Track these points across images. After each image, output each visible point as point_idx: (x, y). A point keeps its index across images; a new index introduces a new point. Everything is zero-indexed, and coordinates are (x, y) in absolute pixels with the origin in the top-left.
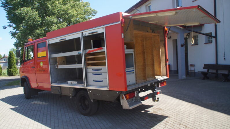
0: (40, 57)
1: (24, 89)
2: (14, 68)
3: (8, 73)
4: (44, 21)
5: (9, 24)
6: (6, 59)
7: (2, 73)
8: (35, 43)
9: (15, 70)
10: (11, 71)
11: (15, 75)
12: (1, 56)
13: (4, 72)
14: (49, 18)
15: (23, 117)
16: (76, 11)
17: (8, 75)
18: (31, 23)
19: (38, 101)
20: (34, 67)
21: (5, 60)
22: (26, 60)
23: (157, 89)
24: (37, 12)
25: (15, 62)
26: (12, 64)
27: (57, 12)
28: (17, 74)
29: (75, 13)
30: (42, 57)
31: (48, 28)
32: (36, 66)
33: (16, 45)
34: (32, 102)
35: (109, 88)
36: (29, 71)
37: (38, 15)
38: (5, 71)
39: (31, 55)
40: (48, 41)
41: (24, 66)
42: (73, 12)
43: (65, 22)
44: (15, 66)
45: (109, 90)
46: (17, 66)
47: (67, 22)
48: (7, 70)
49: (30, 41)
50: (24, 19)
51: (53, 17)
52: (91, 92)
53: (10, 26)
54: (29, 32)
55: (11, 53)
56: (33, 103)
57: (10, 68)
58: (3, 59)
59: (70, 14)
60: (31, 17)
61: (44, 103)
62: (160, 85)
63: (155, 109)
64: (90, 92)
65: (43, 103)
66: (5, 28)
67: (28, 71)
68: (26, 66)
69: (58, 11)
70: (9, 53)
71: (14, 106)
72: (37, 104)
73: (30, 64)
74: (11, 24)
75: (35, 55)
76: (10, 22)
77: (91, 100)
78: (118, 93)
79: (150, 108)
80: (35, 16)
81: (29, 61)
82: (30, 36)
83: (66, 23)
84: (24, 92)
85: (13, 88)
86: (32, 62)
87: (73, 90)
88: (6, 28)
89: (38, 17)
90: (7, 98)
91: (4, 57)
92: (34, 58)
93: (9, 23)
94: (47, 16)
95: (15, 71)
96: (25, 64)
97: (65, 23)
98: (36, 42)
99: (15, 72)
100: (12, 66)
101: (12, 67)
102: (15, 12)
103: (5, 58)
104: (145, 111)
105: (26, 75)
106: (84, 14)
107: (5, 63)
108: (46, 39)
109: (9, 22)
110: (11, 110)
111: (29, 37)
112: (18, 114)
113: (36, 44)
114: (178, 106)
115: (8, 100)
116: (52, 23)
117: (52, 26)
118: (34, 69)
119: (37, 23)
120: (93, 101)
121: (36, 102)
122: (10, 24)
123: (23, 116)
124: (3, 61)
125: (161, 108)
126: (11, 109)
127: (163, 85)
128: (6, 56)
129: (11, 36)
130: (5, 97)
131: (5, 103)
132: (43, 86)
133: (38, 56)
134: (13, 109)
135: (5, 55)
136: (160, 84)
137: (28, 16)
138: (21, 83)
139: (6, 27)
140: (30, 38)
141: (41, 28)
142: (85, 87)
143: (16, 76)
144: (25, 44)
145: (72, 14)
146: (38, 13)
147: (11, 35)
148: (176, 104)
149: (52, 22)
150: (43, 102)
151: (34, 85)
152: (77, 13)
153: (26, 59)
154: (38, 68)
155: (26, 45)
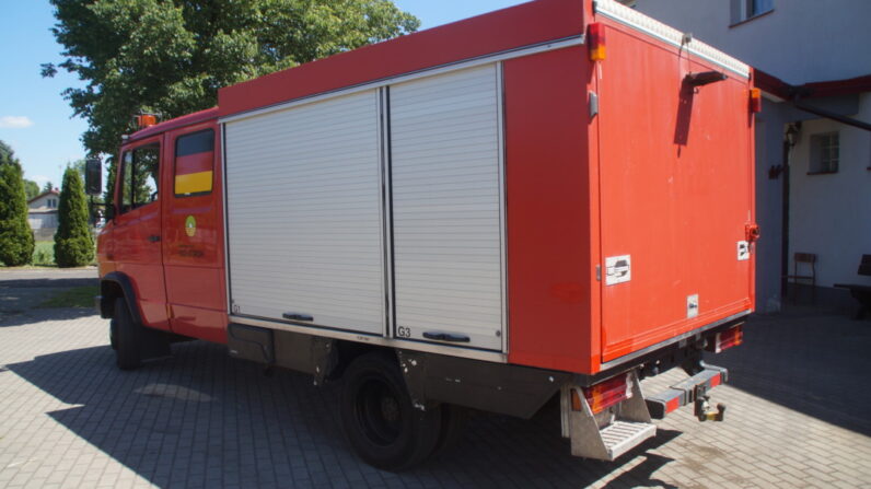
0: (182, 196)
1: (114, 328)
2: (81, 238)
3: (55, 256)
4: (207, 51)
5: (64, 60)
6: (54, 201)
7: (36, 252)
8: (167, 134)
9: (84, 244)
10: (67, 246)
11: (83, 265)
12: (38, 189)
13: (43, 252)
14: (225, 38)
15: (103, 458)
16: (337, 15)
17: (55, 261)
18: (153, 55)
19: (168, 383)
20: (159, 239)
21: (49, 205)
22: (127, 206)
23: (707, 362)
24: (181, 9)
25: (85, 210)
26: (72, 220)
27: (259, 14)
28: (90, 260)
29: (333, 23)
30: (193, 194)
31: (219, 78)
32: (165, 234)
33: (91, 141)
34: (146, 384)
35: (508, 356)
36: (135, 252)
37: (185, 23)
38: (45, 246)
39: (148, 188)
40: (224, 125)
41: (117, 231)
42: (326, 17)
43: (292, 56)
44: (86, 230)
45: (510, 365)
46: (94, 230)
47: (297, 55)
48: (54, 243)
49: (145, 127)
50: (125, 37)
51: (244, 34)
52: (414, 363)
53: (69, 66)
54: (145, 93)
55: (69, 178)
56: (149, 389)
57: (66, 237)
58: (45, 200)
59: (312, 27)
60: (154, 28)
61: (194, 394)
62: (718, 344)
63: (691, 451)
64: (409, 365)
65: (192, 392)
66: (49, 71)
67: (133, 252)
68: (126, 229)
69: (263, 11)
70: (65, 175)
71: (65, 400)
72: (163, 396)
73: (144, 222)
74: (74, 60)
75: (166, 186)
76: (72, 53)
77: (414, 401)
78: (552, 379)
79: (669, 444)
80: (170, 25)
81: (136, 212)
82: (148, 105)
83: (296, 61)
84: (112, 339)
85: (72, 318)
86: (149, 217)
87: (329, 350)
88: (54, 71)
89: (183, 30)
90: (39, 359)
91: (49, 192)
92: (161, 197)
93: (65, 54)
94: (218, 28)
95: (83, 248)
96: (122, 222)
97: (291, 61)
98: (170, 131)
99: (84, 252)
100: (72, 228)
101: (73, 232)
102: (89, 7)
103: (51, 197)
104: (649, 455)
105: (121, 267)
106: (367, 27)
107: (50, 215)
108: (216, 119)
109: (67, 51)
110: (52, 422)
111: (145, 107)
112: (82, 442)
113: (169, 139)
114: (795, 442)
115: (42, 372)
116: (238, 61)
117: (238, 71)
118: (159, 243)
119: (179, 53)
120: (423, 408)
121: (160, 388)
122: (70, 60)
123: (101, 454)
124: (44, 209)
125: (720, 446)
126: (52, 414)
127: (730, 345)
128: (53, 189)
129: (72, 105)
130: (31, 358)
131: (29, 384)
132: (193, 319)
133: (178, 191)
134: (58, 416)
135: (50, 185)
136: (718, 336)
137: (144, 25)
138: (102, 300)
139: (57, 68)
140: (148, 112)
141: (193, 76)
142: (388, 338)
143: (88, 267)
144: (125, 137)
145: (319, 26)
146: (185, 13)
147: (70, 101)
148: (780, 429)
149: (240, 54)
150: (189, 387)
151: (154, 312)
152: (340, 21)
153: (126, 202)
154: (173, 240)
155: (130, 141)
